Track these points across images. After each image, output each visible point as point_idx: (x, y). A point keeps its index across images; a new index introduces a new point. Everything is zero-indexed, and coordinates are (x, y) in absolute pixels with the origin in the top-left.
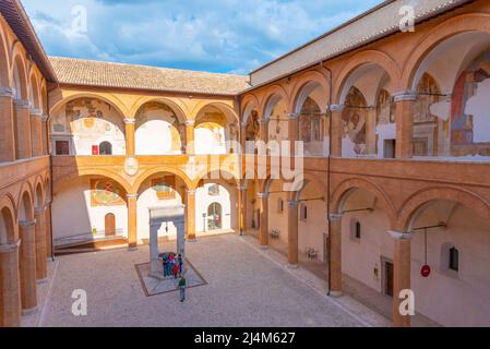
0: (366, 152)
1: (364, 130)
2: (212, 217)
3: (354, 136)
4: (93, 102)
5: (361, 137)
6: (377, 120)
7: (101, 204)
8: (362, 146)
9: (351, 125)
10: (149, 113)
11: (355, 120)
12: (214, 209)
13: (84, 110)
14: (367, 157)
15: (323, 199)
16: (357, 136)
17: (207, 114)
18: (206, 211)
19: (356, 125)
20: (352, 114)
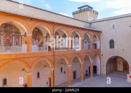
0: (43, 50)
1: (42, 43)
3: (38, 45)
5: (41, 45)
6: (46, 41)
8: (41, 48)
9: (37, 41)
11: (39, 40)
14: (43, 51)
16: (39, 45)
19: (39, 41)
20: (37, 38)
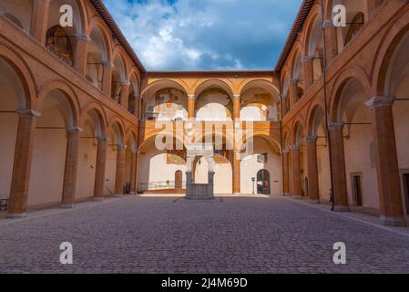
2: (260, 183)
4: (173, 91)
7: (173, 163)
10: (210, 96)
12: (263, 175)
13: (167, 97)
15: (326, 146)
17: (256, 95)
18: (256, 177)
